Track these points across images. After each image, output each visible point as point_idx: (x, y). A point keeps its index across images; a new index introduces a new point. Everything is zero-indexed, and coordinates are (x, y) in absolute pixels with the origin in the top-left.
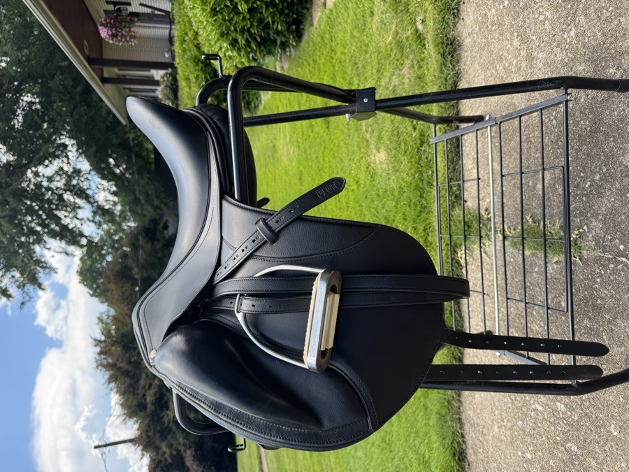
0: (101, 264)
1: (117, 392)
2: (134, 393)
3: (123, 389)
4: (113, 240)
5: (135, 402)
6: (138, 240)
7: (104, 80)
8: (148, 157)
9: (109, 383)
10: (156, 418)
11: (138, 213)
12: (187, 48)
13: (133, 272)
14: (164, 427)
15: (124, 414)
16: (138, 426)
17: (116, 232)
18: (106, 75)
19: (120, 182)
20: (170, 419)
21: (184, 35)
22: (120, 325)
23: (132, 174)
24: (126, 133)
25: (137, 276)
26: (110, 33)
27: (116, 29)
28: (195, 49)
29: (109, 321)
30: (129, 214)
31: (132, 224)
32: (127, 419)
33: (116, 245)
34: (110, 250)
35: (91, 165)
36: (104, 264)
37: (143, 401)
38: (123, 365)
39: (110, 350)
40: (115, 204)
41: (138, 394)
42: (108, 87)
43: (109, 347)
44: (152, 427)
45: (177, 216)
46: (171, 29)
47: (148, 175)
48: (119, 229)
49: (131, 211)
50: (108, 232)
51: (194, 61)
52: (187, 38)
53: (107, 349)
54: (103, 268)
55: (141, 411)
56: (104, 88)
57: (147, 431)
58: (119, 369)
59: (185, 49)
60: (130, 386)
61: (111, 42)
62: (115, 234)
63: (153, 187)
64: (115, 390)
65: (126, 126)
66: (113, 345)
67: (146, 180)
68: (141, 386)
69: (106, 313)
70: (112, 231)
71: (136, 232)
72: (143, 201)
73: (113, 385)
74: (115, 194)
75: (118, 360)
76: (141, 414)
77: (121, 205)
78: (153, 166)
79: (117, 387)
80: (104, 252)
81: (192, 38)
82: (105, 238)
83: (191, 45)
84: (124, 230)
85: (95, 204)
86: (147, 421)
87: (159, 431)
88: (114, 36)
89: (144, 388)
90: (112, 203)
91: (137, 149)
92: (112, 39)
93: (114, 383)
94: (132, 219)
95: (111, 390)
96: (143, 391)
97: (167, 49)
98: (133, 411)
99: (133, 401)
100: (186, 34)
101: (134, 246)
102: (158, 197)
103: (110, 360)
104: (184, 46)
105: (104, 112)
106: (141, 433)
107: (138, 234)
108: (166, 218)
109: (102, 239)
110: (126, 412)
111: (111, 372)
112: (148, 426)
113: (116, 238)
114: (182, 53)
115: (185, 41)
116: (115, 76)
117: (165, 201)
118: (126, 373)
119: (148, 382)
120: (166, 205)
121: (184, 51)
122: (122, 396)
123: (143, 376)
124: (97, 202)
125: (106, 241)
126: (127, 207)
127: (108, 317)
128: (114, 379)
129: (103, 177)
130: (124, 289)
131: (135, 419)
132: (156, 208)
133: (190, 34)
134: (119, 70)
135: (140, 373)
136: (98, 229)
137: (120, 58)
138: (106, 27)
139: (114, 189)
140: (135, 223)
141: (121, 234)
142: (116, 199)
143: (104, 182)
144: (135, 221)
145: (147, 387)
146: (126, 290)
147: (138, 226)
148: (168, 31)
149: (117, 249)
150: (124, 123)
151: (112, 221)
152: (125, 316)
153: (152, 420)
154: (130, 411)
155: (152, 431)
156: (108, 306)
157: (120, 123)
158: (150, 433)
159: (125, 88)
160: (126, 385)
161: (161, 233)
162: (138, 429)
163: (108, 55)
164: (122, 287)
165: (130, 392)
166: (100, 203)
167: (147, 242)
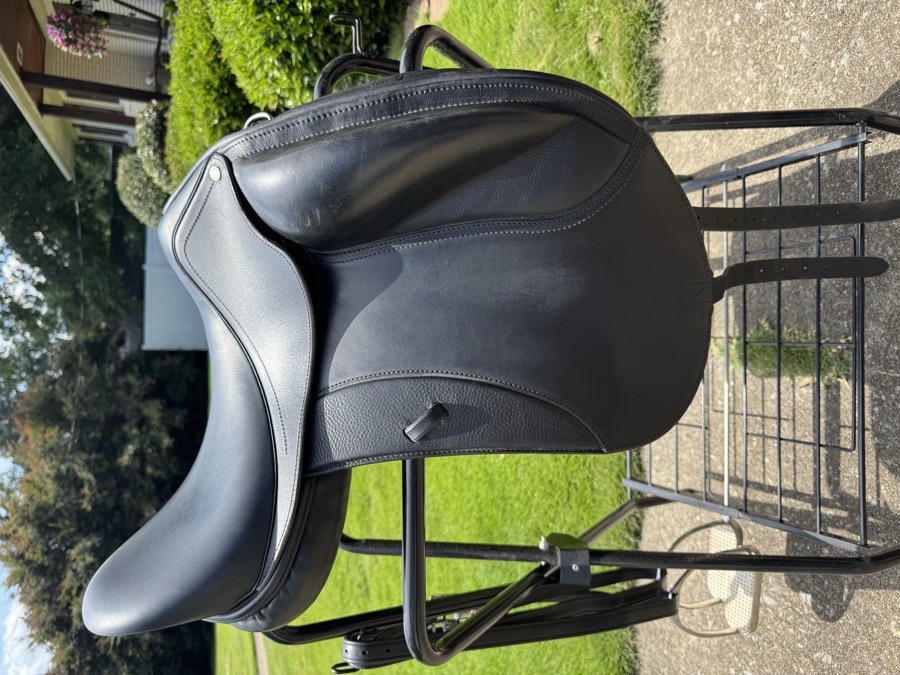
0: (7, 396)
1: (21, 601)
2: (50, 602)
3: (33, 594)
4: (31, 359)
5: (52, 617)
6: (76, 360)
7: (44, 109)
8: (101, 234)
9: (10, 585)
10: (85, 642)
11: (78, 318)
13: (65, 409)
14: (98, 656)
15: (31, 636)
16: (53, 655)
17: (38, 345)
18: (47, 100)
19: (52, 267)
20: (109, 643)
22: (35, 492)
23: (75, 255)
24: (68, 195)
25: (71, 416)
26: (65, 37)
27: (75, 33)
29: (13, 485)
30: (60, 320)
31: (65, 336)
32: (35, 644)
33: (36, 368)
34: (24, 375)
35: (7, 240)
36: (13, 394)
37: (66, 614)
38: (37, 556)
39: (15, 532)
40: (38, 302)
41: (57, 603)
42: (50, 121)
43: (14, 527)
44: (77, 656)
45: (141, 325)
47: (100, 261)
48: (42, 342)
49: (67, 314)
50: (24, 349)
53: (10, 531)
54: (9, 401)
55: (61, 630)
57: (69, 662)
58: (29, 562)
60: (44, 591)
61: (64, 49)
62: (35, 351)
63: (106, 279)
64: (18, 597)
65: (71, 182)
66: (21, 524)
67: (96, 267)
68: (63, 591)
69: (10, 474)
70: (30, 345)
71: (73, 347)
72: (88, 301)
73: (16, 589)
74: (39, 287)
75: (27, 549)
76: (62, 636)
77: (49, 306)
78: (108, 246)
79: (24, 592)
80: (14, 377)
82: (17, 355)
84: (51, 344)
85: (8, 301)
86: (71, 646)
87: (89, 663)
88: (69, 42)
89: (69, 592)
90: (34, 300)
91: (84, 220)
92: (67, 46)
93: (17, 585)
94: (64, 328)
96: (67, 598)
97: (149, 73)
98: (47, 631)
99: (48, 615)
101: (70, 367)
102: (113, 295)
103: (14, 549)
105: (34, 159)
106: (58, 666)
107: (78, 350)
108: (122, 329)
109: (12, 355)
110: (34, 632)
111: (14, 569)
112: (72, 654)
113: (37, 356)
116: (60, 104)
117: (124, 302)
118: (39, 570)
119: (77, 584)
120: (126, 307)
122: (29, 607)
123: (70, 573)
124: (10, 297)
125: (19, 359)
126: (59, 312)
127: (13, 479)
128: (18, 579)
129: (26, 258)
130: (47, 435)
131: (49, 643)
132: (109, 312)
134: (70, 95)
135: (64, 570)
136: (7, 340)
137: (73, 77)
138: (58, 27)
139: (42, 279)
140: (69, 335)
141: (45, 351)
142: (41, 296)
143: (26, 267)
144: (68, 330)
145: (74, 592)
146: (51, 437)
147: (76, 339)
149: (37, 373)
150: (69, 178)
151: (33, 328)
152: (44, 478)
153: (78, 646)
154: (43, 630)
155: (78, 663)
156: (14, 462)
157: (64, 179)
158: (73, 666)
159: (75, 126)
160: (39, 588)
161: (115, 350)
162: (53, 660)
163: (52, 69)
164: (44, 432)
165: (44, 601)
166: (16, 299)
167: (91, 364)
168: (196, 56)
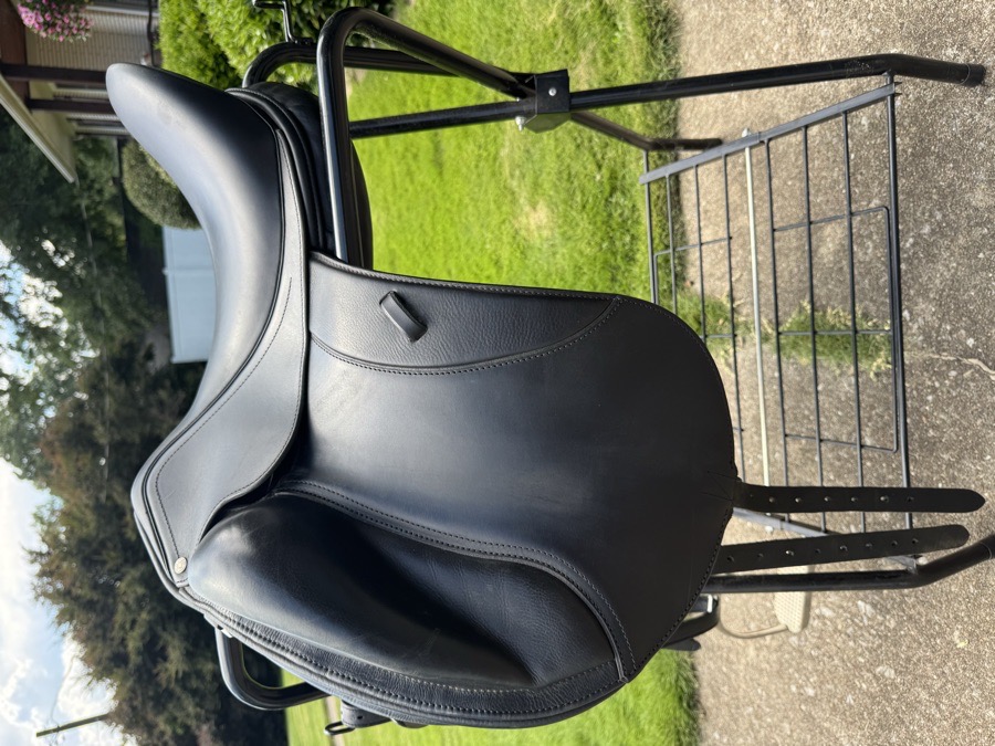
0: (36, 423)
1: (74, 638)
2: (104, 638)
3: (85, 632)
4: (56, 382)
5: (107, 653)
6: (102, 379)
7: (32, 104)
8: (115, 237)
9: (60, 624)
10: (145, 677)
11: (100, 334)
12: (184, 45)
13: (96, 433)
14: (160, 690)
15: (89, 674)
16: (114, 693)
17: (62, 367)
18: (34, 94)
19: (66, 281)
20: (170, 676)
21: (178, 23)
22: (75, 524)
23: (88, 266)
24: (73, 197)
25: (103, 441)
26: (41, 20)
27: (52, 14)
28: (198, 46)
29: (54, 519)
30: (83, 336)
31: (91, 354)
32: (94, 682)
33: (62, 390)
34: (51, 399)
35: (12, 254)
36: (42, 422)
37: (121, 649)
38: (84, 592)
39: (58, 567)
40: (57, 320)
41: (112, 639)
42: (40, 116)
43: (57, 563)
44: (139, 692)
45: (168, 336)
46: (150, 18)
47: (116, 269)
48: (67, 362)
49: (87, 329)
50: (47, 369)
51: (198, 68)
52: (183, 28)
53: (53, 567)
54: (39, 429)
55: (118, 667)
56: (31, 117)
57: (131, 699)
58: (77, 599)
59: (181, 46)
60: (96, 627)
61: (43, 34)
62: (60, 372)
63: (125, 289)
64: (70, 635)
65: (74, 184)
66: (64, 559)
67: (113, 276)
68: (117, 626)
69: (49, 506)
70: (53, 366)
71: (97, 365)
72: (109, 314)
73: (66, 626)
74: (56, 302)
75: (73, 584)
76: (120, 672)
77: (70, 322)
78: (124, 252)
79: (75, 629)
80: (40, 402)
81: (194, 27)
82: (41, 378)
83: (191, 39)
84: (75, 363)
85: (22, 321)
86: (130, 683)
87: (152, 698)
88: (48, 25)
89: (122, 627)
90: (52, 317)
91: (94, 225)
92: (46, 30)
93: (68, 623)
94: (88, 345)
95: (64, 635)
96: (121, 634)
97: (144, 53)
98: (105, 669)
99: (103, 652)
100: (182, 20)
101: (95, 388)
102: (134, 305)
103: (60, 586)
104: (179, 40)
105: (32, 160)
106: (120, 704)
107: (102, 368)
108: (149, 341)
109: (35, 379)
110: (91, 670)
111: (62, 606)
112: (133, 690)
113: (62, 377)
114: (175, 54)
115: (181, 33)
116: (50, 97)
117: (147, 312)
118: (89, 605)
119: (129, 618)
120: (149, 318)
121: (179, 49)
122: (83, 645)
123: (121, 607)
124: (25, 316)
125: (43, 383)
126: (80, 325)
127: (53, 512)
128: (67, 617)
129: (34, 272)
130: (80, 464)
131: (108, 681)
132: (133, 324)
133: (190, 20)
134: (59, 86)
135: (115, 603)
136: (29, 363)
137: (60, 66)
138: (33, 9)
139: (57, 294)
140: (95, 351)
141: (70, 371)
142: (59, 311)
143: (37, 282)
144: (94, 347)
145: (128, 626)
146: (85, 465)
147: (101, 356)
148: (144, 23)
149: (64, 397)
150: (70, 179)
151: (54, 348)
152: (83, 509)
153: (139, 680)
154: (100, 668)
155: (140, 699)
156: (51, 493)
157: (62, 179)
158: (135, 703)
159: (70, 120)
160: (91, 624)
161: (143, 366)
162: (115, 698)
163: (37, 58)
164: (77, 460)
165: (97, 637)
166: (30, 318)
167: (118, 383)
168: (185, 32)
